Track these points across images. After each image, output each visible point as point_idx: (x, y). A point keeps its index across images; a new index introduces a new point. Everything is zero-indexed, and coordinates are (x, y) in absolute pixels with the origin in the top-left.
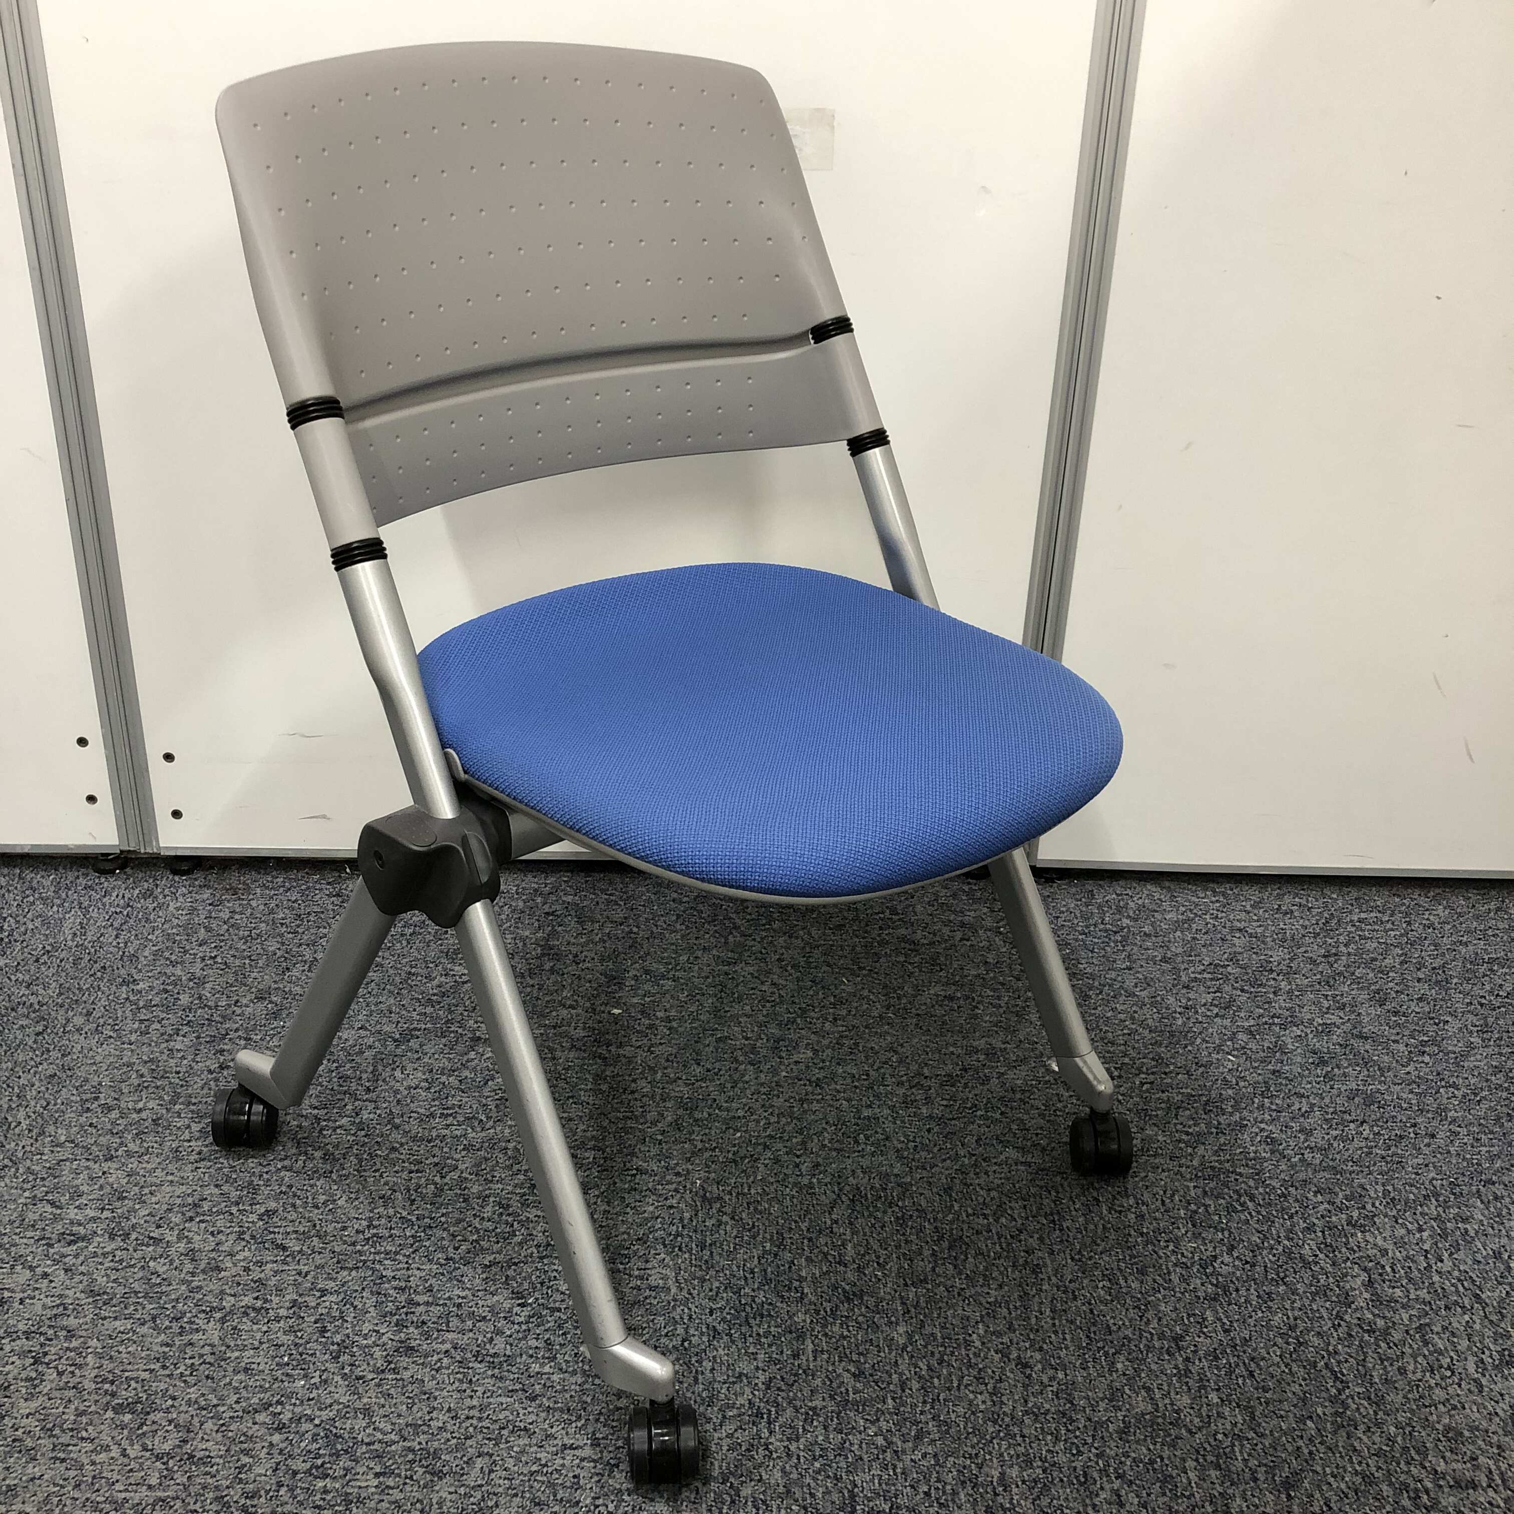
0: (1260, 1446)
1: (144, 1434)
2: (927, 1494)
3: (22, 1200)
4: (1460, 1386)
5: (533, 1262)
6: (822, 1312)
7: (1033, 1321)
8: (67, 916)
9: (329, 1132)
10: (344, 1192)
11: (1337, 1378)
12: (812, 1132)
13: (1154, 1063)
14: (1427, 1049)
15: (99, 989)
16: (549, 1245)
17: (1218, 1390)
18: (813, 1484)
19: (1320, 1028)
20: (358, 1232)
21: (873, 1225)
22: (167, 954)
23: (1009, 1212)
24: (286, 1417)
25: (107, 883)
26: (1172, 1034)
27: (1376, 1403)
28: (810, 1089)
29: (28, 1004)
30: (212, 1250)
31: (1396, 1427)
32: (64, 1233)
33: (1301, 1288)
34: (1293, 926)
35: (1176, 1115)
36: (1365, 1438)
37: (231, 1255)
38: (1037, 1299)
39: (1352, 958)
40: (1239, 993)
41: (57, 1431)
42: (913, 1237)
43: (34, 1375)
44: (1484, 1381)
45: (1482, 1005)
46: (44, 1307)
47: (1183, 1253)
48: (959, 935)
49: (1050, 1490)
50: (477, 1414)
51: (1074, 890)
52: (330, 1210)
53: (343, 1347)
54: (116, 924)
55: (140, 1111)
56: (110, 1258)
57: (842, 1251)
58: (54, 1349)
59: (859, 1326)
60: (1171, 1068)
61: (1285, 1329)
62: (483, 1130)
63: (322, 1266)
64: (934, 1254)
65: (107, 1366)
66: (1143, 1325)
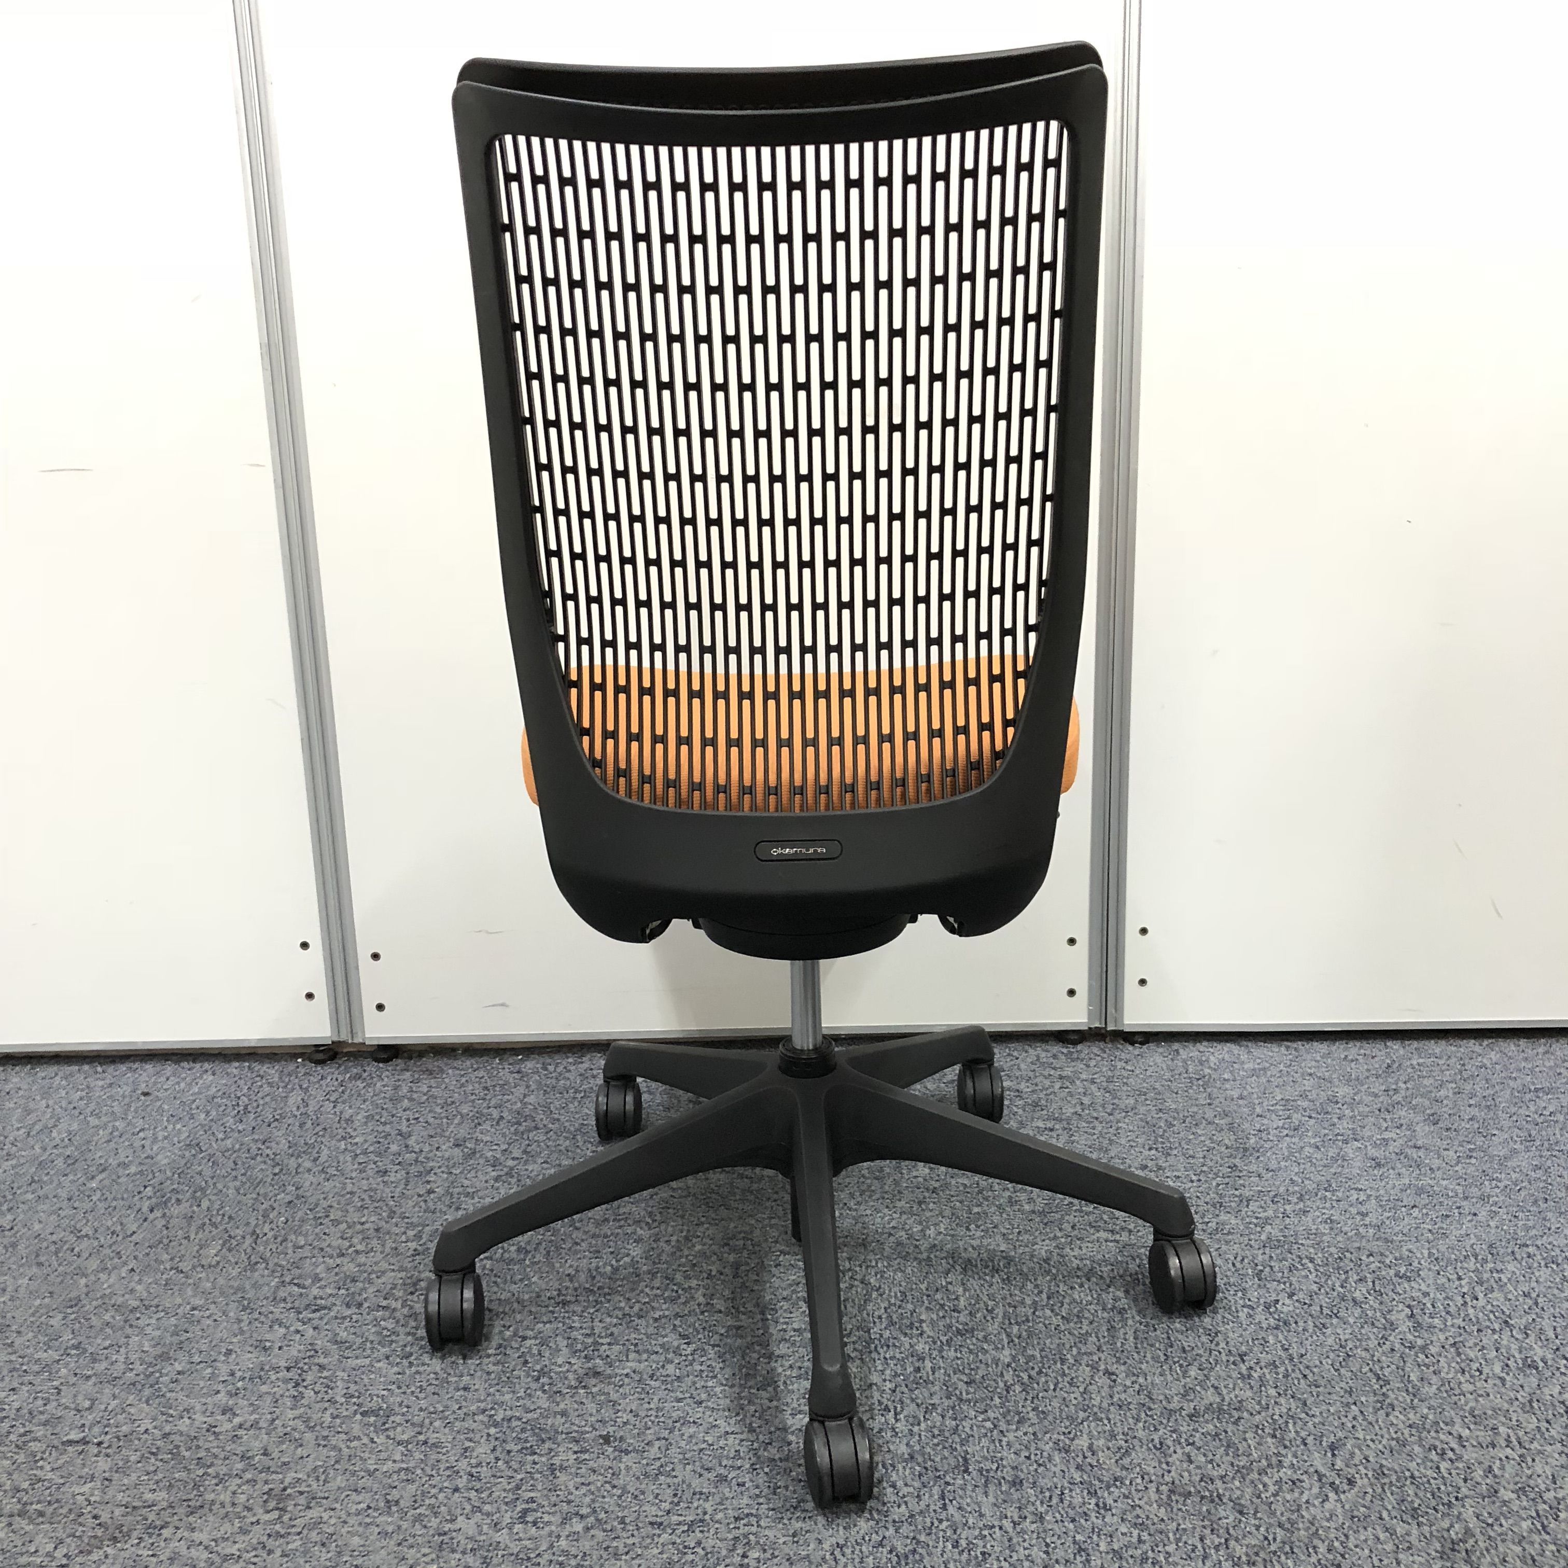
0: (1310, 1424)
1: (387, 1429)
2: (1028, 1458)
3: (273, 1284)
4: (1486, 1381)
5: (696, 1315)
6: (939, 1343)
7: (1119, 1344)
8: (291, 1094)
11: (1379, 1378)
13: (1229, 1170)
14: (1474, 1155)
15: (322, 1143)
16: (708, 1304)
17: (1276, 1387)
18: (932, 1453)
19: (1378, 1142)
20: (549, 1298)
21: (983, 1285)
22: (377, 1117)
24: (498, 1418)
25: (321, 1070)
26: (1245, 1150)
27: (1414, 1395)
28: (927, 1194)
31: (1429, 1408)
32: (309, 1305)
33: (1351, 1320)
35: (1248, 1205)
36: (1401, 1417)
38: (1122, 1330)
39: (1410, 1092)
40: (1307, 1119)
41: (318, 1428)
42: (1017, 1292)
43: (296, 1394)
44: (1508, 1378)
45: (1527, 1122)
46: (299, 1351)
48: (1057, 1085)
49: (1130, 1455)
50: (654, 1413)
51: (1161, 1050)
53: (542, 1374)
54: (332, 1099)
55: (363, 1224)
56: (349, 1320)
57: (956, 1302)
58: (310, 1378)
59: (971, 1351)
60: (1245, 1173)
61: (1337, 1347)
62: (650, 1229)
63: (521, 1321)
64: (1035, 1302)
65: (353, 1387)
66: (1213, 1346)
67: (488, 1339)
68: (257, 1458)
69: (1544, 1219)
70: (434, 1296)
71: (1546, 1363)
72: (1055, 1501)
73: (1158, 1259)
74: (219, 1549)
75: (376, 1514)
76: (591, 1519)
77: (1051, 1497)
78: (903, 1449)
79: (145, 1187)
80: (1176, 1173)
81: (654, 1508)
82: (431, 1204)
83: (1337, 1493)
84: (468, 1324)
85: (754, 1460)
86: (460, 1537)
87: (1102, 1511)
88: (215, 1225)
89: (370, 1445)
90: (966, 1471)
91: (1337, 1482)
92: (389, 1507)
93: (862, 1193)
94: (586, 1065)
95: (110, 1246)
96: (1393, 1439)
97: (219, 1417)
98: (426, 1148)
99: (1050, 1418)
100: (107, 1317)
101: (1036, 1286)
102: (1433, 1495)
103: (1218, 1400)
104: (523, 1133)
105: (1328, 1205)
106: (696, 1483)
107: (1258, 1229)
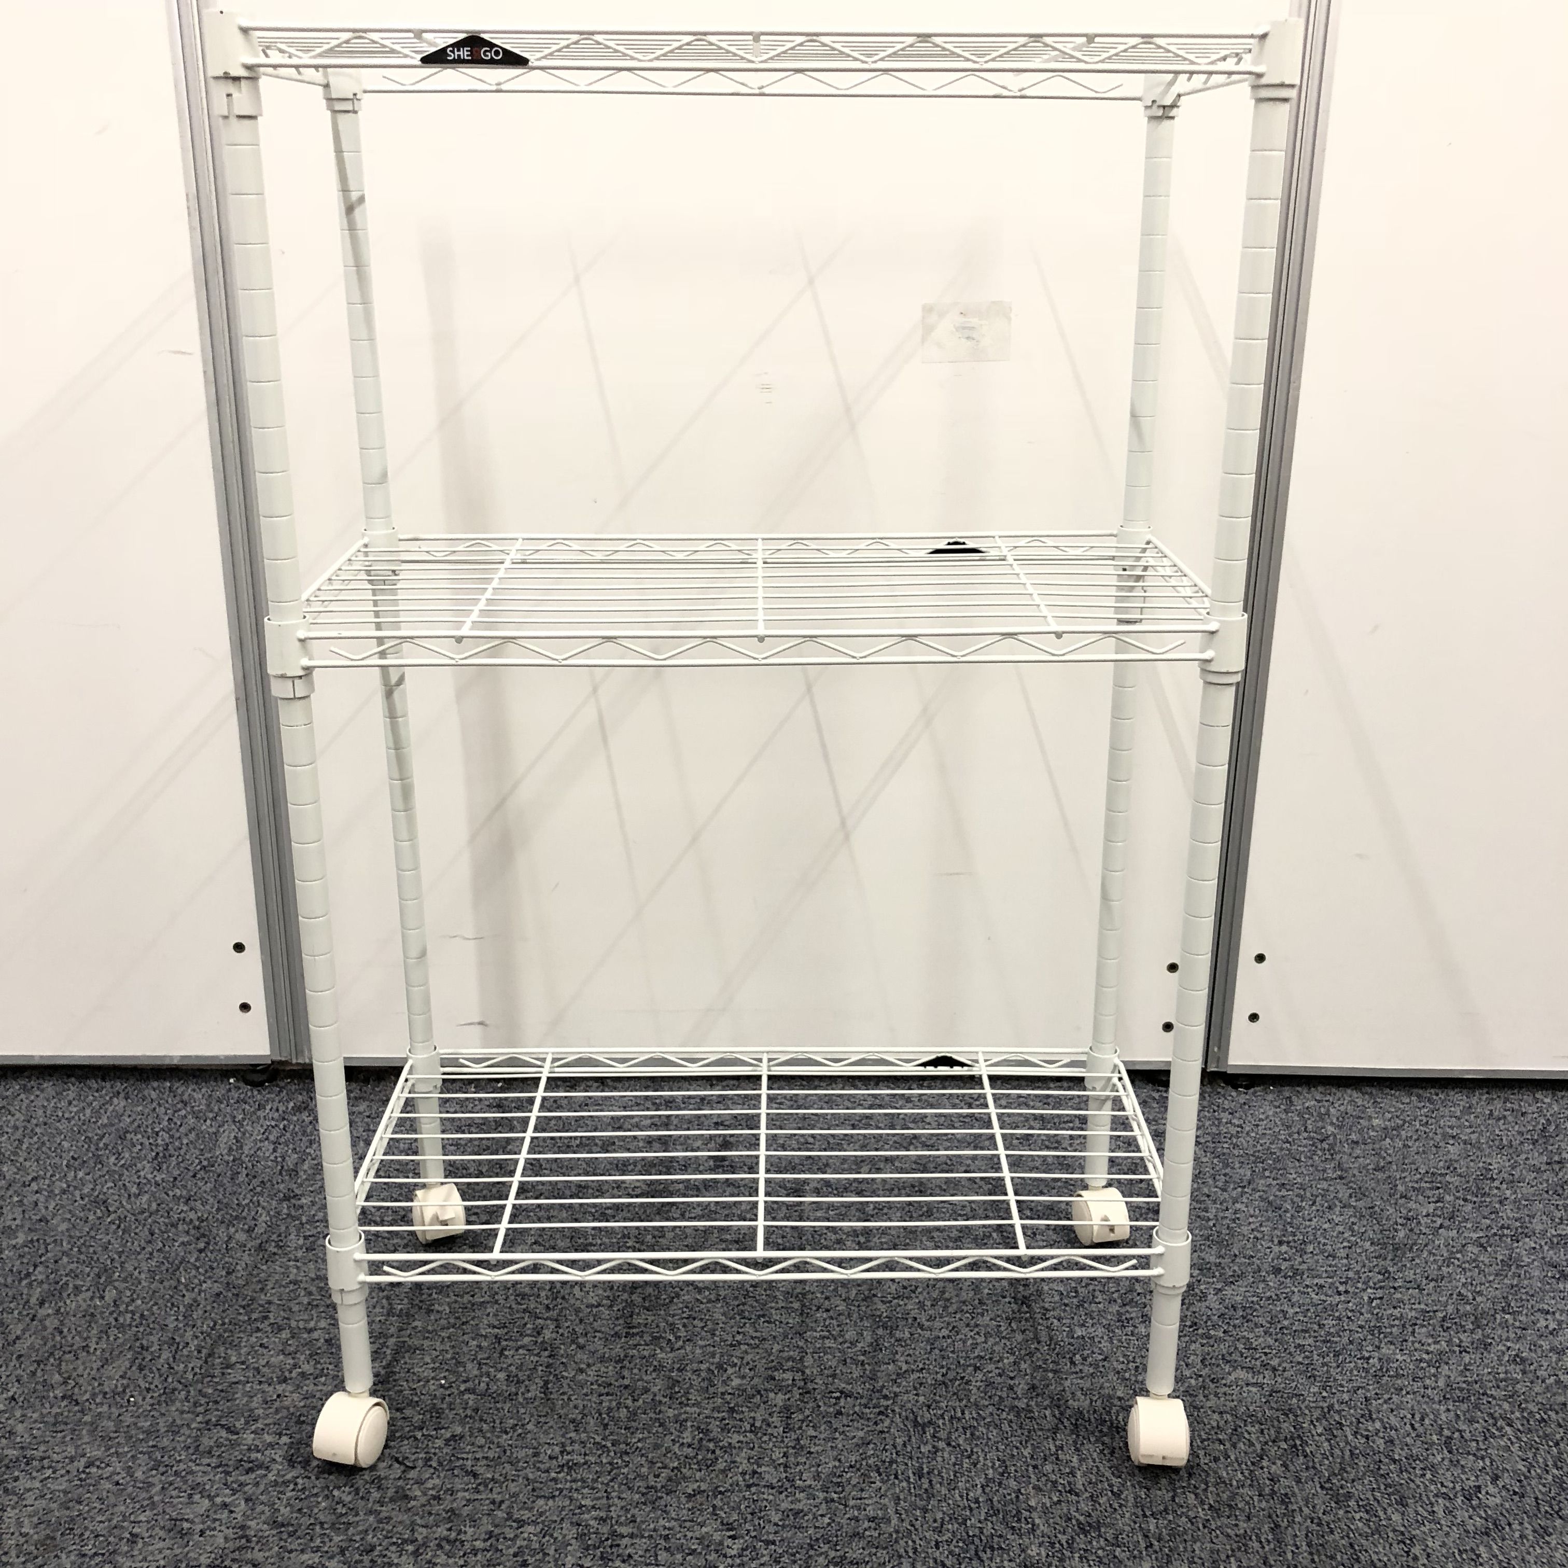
3: (195, 1425)
5: (740, 1491)
6: (1057, 1545)
7: (1289, 1556)
8: (221, 1130)
9: (511, 1352)
10: (532, 1416)
12: (1023, 1352)
13: (1380, 1277)
15: (259, 1205)
16: (755, 1472)
19: (1555, 1240)
20: (551, 1458)
23: (1246, 1435)
25: (259, 1096)
26: (1395, 1247)
29: (187, 1220)
30: (400, 1478)
32: (241, 1460)
34: (1509, 1132)
35: (1413, 1332)
37: (420, 1482)
38: (1290, 1531)
40: (1462, 1203)
46: (226, 1539)
47: (1442, 1484)
51: (1270, 1097)
52: (520, 1435)
54: (272, 1138)
55: (310, 1331)
56: (292, 1486)
57: (1072, 1479)
60: (1399, 1283)
62: (672, 1350)
63: (515, 1495)
79: (35, 1266)
80: (1316, 1281)
88: (121, 1327)
107: (1433, 1370)
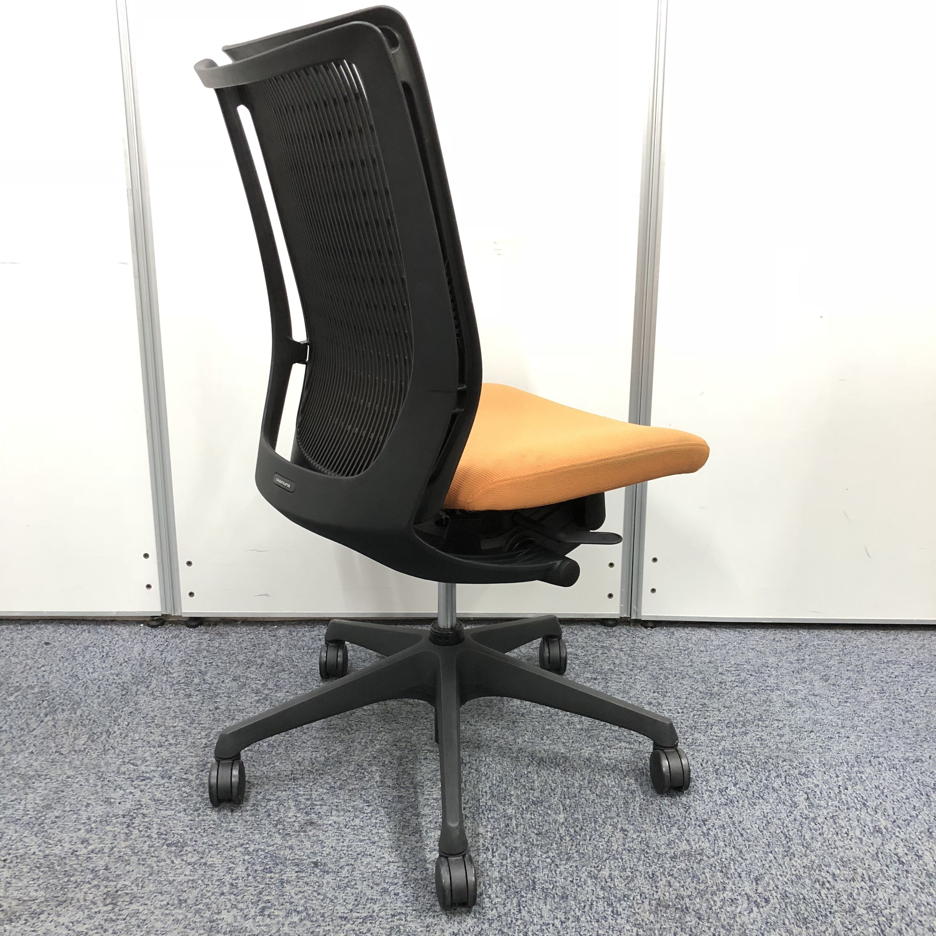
0: (744, 864)
1: (182, 855)
2: (572, 882)
3: (118, 763)
4: (851, 840)
5: (374, 788)
6: (521, 809)
7: (630, 812)
8: (136, 646)
10: (279, 760)
11: (786, 837)
13: (701, 706)
14: (849, 701)
15: (153, 676)
16: (382, 781)
17: (724, 841)
18: (514, 877)
19: (792, 691)
20: (286, 776)
21: (549, 774)
22: (187, 662)
23: (620, 768)
24: (251, 850)
25: (155, 632)
26: (712, 694)
27: (807, 848)
28: (518, 717)
29: (117, 683)
31: (816, 856)
32: (139, 776)
33: (771, 801)
34: (780, 647)
35: (711, 729)
36: (799, 861)
38: (633, 804)
39: (812, 661)
41: (140, 853)
42: (569, 779)
43: (128, 832)
44: (864, 839)
45: (882, 681)
46: (131, 805)
48: (600, 652)
49: (634, 881)
50: (346, 849)
51: (663, 632)
53: (279, 822)
54: (160, 649)
55: (175, 727)
56: (163, 786)
57: (532, 784)
58: (137, 822)
59: (540, 815)
60: (710, 709)
61: (762, 817)
63: (268, 790)
64: (580, 785)
65: (163, 828)
66: (687, 815)
67: (247, 800)
68: (101, 872)
69: (889, 741)
70: (214, 773)
71: (887, 830)
72: (587, 908)
73: (655, 760)
74: (75, 927)
75: (172, 908)
76: (304, 914)
77: (584, 906)
78: (496, 874)
79: (43, 701)
80: (669, 708)
81: (343, 908)
82: (216, 716)
83: (758, 908)
84: (235, 790)
85: (405, 879)
86: (223, 924)
87: (615, 916)
88: (84, 725)
89: (171, 865)
90: (534, 889)
91: (759, 901)
92: (181, 904)
93: (479, 715)
94: (316, 633)
95: (19, 737)
96: (793, 875)
97: (79, 846)
98: (216, 682)
99: (587, 857)
100: (14, 782)
101: (582, 775)
102: (816, 910)
103: (688, 848)
104: (275, 673)
105: (760, 729)
106: (369, 893)
107: (717, 743)
